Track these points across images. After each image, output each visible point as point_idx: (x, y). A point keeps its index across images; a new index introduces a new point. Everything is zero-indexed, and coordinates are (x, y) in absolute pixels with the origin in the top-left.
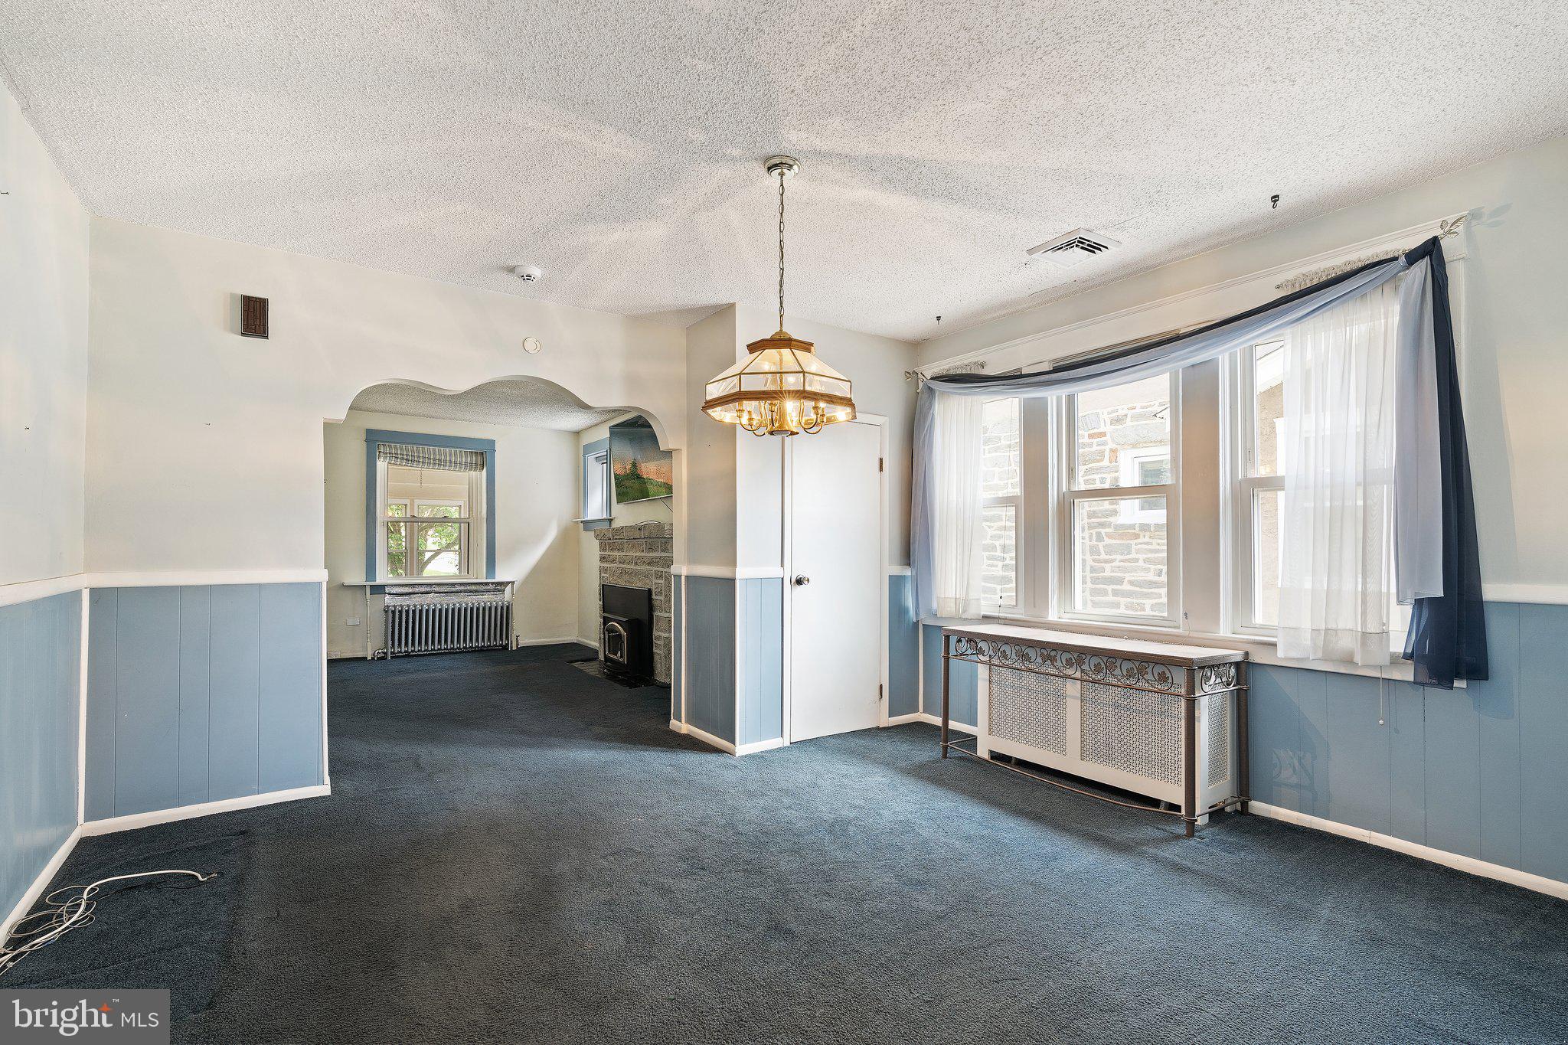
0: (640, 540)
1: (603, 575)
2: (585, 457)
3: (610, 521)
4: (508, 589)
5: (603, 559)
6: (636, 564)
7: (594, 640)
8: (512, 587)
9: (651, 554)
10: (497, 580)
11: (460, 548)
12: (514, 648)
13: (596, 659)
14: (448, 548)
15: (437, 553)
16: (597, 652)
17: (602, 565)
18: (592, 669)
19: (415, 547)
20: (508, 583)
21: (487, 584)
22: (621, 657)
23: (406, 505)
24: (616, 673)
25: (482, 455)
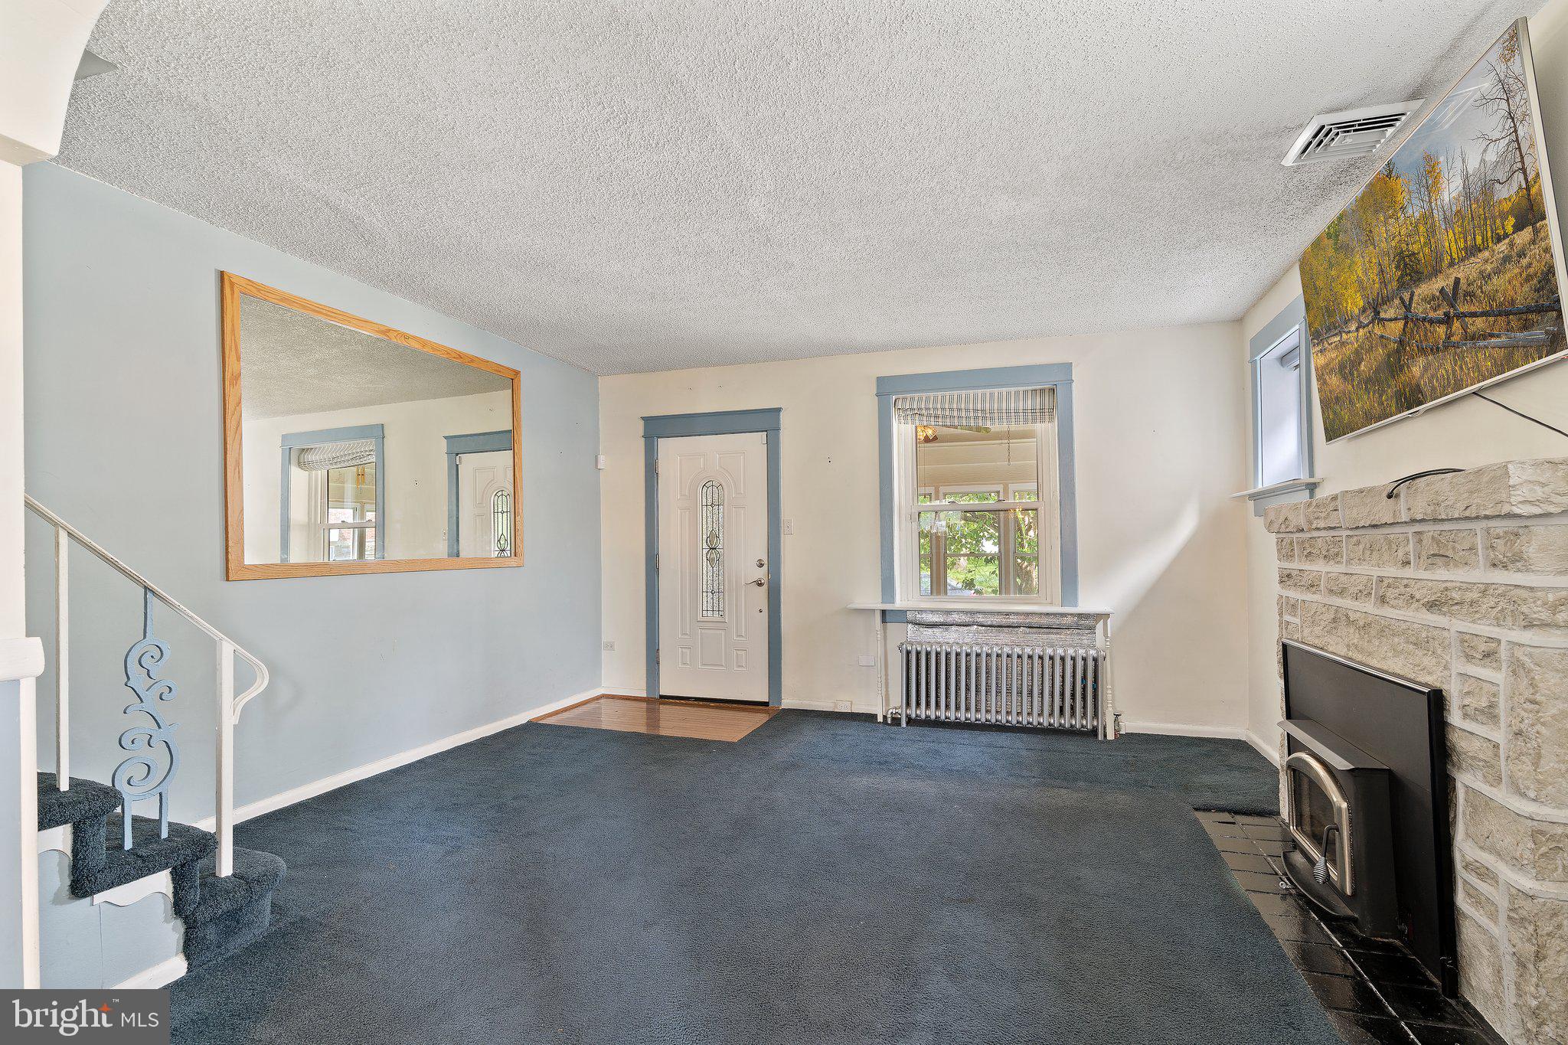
0: (1397, 529)
1: (1287, 617)
2: (1253, 363)
3: (1312, 487)
4: (1099, 627)
5: (1286, 578)
6: (1383, 600)
8: (1107, 624)
9: (1442, 574)
10: (1080, 609)
12: (1111, 736)
17: (1286, 593)
20: (1100, 616)
21: (1063, 615)
25: (1051, 392)
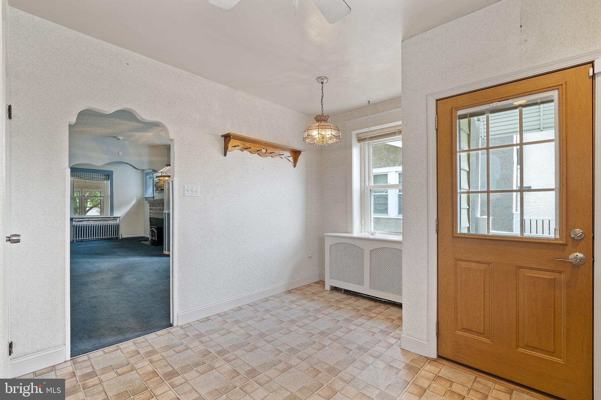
0: (161, 203)
1: (150, 214)
2: (146, 177)
4: (118, 219)
5: (150, 209)
6: (160, 211)
7: (148, 235)
8: (120, 219)
9: (160, 207)
10: (114, 216)
11: (101, 206)
12: (120, 238)
13: (148, 240)
14: (96, 206)
15: (91, 208)
16: (149, 238)
17: (150, 211)
18: (148, 243)
19: (83, 206)
20: (118, 217)
21: (110, 218)
22: (155, 238)
23: (79, 191)
24: (153, 243)
25: (108, 176)
